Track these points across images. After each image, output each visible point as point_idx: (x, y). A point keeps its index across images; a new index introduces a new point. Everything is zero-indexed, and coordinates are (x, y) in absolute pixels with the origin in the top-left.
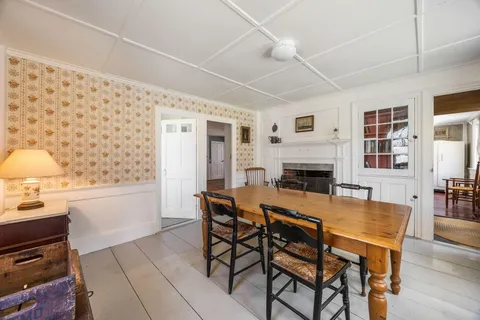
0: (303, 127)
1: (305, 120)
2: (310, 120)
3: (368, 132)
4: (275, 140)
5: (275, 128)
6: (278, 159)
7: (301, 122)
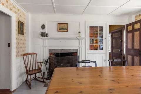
0: (62, 29)
1: (63, 25)
2: (66, 26)
3: (91, 35)
4: (43, 35)
5: (43, 27)
6: (46, 47)
7: (61, 26)
